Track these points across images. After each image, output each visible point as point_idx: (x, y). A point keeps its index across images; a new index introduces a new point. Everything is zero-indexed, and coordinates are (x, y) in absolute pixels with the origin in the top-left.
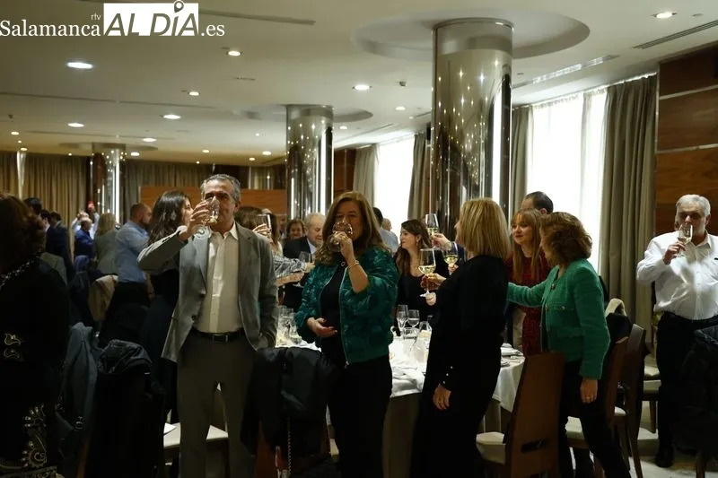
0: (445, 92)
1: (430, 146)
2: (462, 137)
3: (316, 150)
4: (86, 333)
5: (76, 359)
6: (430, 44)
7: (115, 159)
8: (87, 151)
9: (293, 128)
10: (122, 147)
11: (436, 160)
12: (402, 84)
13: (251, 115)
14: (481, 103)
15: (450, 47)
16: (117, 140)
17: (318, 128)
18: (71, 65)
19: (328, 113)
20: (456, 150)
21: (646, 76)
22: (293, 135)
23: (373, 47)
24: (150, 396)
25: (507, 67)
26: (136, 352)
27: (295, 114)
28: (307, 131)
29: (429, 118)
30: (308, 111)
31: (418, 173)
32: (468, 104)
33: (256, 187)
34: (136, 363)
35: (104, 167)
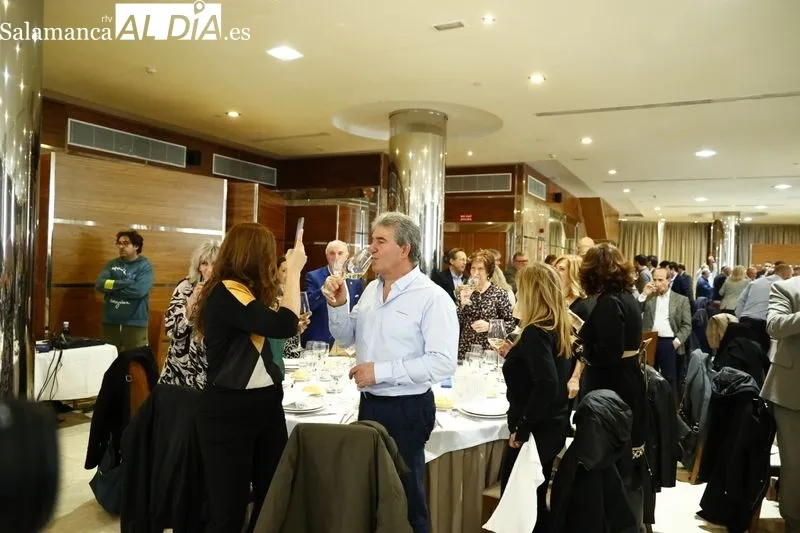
4: (704, 358)
5: (695, 376)
7: (731, 224)
8: (709, 219)
10: (738, 214)
16: (734, 209)
26: (746, 380)
34: (745, 389)
35: (722, 230)
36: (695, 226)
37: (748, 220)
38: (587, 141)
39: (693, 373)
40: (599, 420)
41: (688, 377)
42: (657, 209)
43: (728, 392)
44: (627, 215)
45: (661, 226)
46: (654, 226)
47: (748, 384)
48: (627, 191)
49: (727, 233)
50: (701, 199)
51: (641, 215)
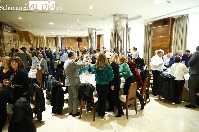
0: (116, 26)
1: (113, 35)
2: (119, 33)
3: (93, 35)
4: (51, 77)
5: (49, 82)
6: (113, 18)
7: (60, 37)
8: (55, 36)
9: (89, 32)
10: (61, 35)
11: (114, 36)
12: (108, 25)
13: (82, 30)
14: (122, 28)
15: (117, 19)
16: (60, 34)
17: (94, 32)
18: (50, 23)
19: (95, 29)
20: (118, 35)
21: (151, 23)
22: (90, 33)
23: (103, 19)
24: (61, 91)
25: (127, 22)
26: (58, 83)
27: (90, 30)
28: (92, 32)
29: (113, 30)
30: (92, 29)
31: (111, 39)
32: (120, 28)
33: (84, 42)
34: (58, 85)
35: (58, 38)
36: (53, 38)
37: (63, 36)
38: (20, 18)
39: (49, 81)
40: (19, 108)
41: (48, 82)
42: (43, 34)
43: (55, 86)
44: (36, 35)
45: (45, 38)
46: (43, 38)
47: (59, 84)
48: (34, 30)
49: (59, 39)
50: (53, 32)
51: (39, 35)
